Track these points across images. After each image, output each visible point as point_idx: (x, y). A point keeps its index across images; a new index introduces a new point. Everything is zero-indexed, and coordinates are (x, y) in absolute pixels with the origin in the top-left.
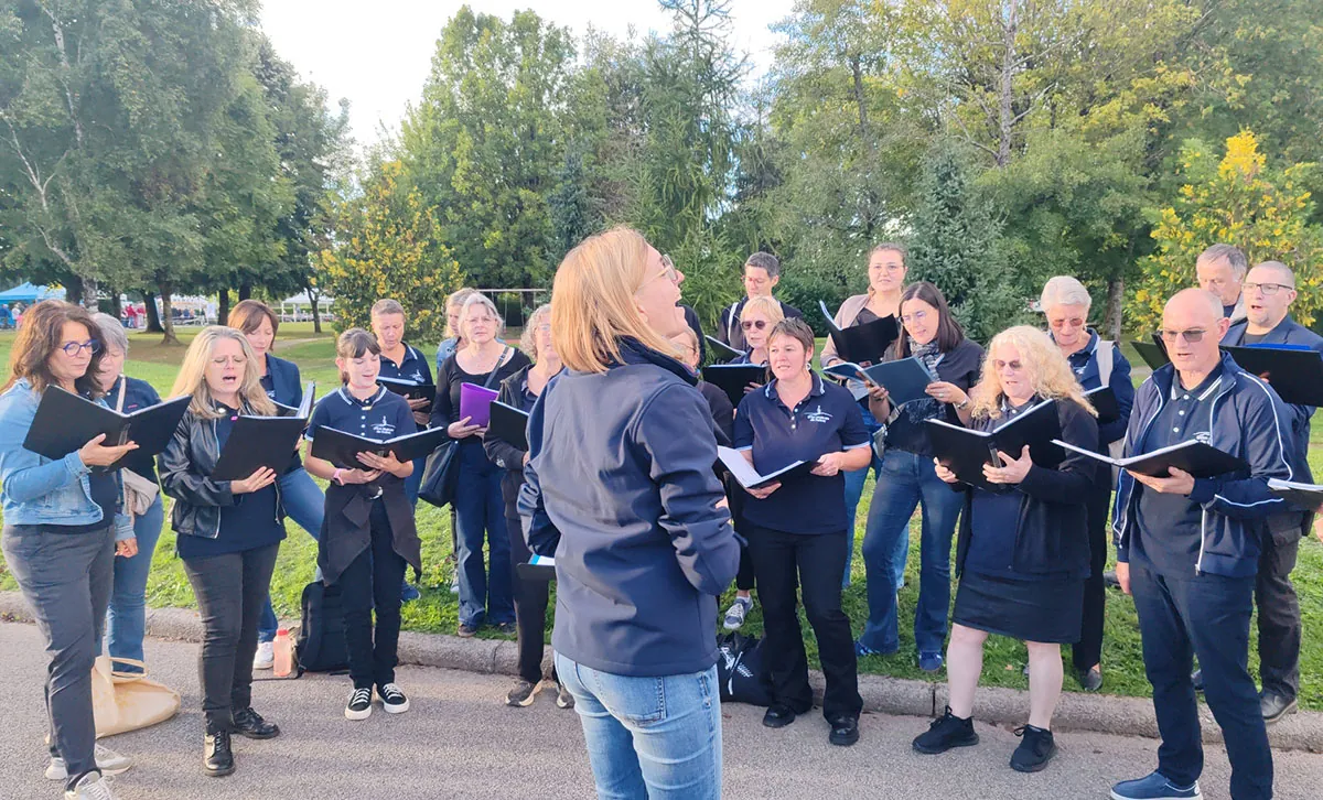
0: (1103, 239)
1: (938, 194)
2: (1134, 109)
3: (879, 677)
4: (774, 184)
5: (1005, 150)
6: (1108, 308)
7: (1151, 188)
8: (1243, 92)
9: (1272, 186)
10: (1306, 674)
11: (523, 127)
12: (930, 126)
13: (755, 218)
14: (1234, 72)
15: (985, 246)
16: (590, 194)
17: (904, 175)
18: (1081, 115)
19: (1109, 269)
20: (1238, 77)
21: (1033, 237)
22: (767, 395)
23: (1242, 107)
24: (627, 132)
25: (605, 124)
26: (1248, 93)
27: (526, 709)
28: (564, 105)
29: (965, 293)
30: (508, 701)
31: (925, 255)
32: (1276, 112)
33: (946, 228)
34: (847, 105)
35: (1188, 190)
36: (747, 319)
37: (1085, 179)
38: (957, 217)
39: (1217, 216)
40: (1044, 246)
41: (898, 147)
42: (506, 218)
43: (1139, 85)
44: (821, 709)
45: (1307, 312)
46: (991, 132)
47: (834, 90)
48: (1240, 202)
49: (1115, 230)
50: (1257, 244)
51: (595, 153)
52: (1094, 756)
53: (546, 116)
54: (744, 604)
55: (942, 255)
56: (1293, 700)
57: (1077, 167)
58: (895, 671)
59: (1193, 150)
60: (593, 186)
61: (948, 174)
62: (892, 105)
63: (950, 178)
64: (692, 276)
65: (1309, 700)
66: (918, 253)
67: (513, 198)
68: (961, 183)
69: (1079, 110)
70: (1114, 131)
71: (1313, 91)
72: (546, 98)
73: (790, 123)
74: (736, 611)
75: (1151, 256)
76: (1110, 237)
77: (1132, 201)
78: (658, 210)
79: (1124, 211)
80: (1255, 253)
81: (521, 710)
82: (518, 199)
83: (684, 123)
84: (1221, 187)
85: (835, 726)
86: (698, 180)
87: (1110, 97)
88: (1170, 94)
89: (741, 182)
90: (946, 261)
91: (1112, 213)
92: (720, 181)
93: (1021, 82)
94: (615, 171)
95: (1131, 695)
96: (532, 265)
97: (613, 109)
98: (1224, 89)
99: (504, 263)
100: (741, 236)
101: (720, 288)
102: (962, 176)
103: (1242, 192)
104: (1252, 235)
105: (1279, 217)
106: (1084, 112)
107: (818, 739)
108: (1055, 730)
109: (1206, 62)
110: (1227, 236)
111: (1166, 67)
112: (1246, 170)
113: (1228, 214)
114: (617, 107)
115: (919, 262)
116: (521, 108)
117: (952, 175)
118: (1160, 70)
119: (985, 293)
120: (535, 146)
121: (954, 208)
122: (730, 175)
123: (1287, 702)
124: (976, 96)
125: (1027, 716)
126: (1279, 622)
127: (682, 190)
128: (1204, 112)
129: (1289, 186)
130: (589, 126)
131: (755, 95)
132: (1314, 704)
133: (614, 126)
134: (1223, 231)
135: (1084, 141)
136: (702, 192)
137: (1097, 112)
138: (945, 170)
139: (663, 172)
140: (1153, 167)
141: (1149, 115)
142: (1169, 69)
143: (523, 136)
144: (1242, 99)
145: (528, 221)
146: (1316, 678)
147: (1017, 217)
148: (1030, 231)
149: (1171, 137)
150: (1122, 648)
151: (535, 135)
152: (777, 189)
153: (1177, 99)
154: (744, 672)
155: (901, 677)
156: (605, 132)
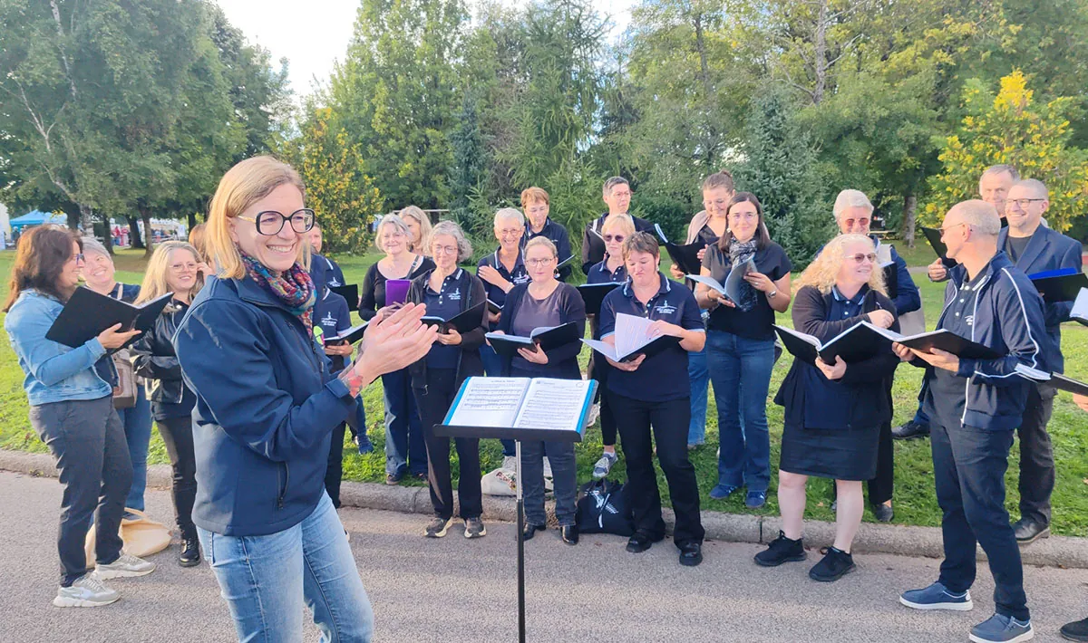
0: (900, 162)
1: (765, 127)
2: (926, 55)
3: (717, 513)
4: (632, 121)
5: (820, 91)
6: (904, 219)
7: (939, 119)
8: (1015, 39)
9: (1037, 116)
10: (1057, 507)
11: (429, 78)
12: (758, 71)
13: (617, 149)
14: (1008, 23)
15: (804, 169)
16: (483, 132)
17: (736, 113)
18: (882, 60)
19: (905, 187)
20: (1011, 27)
21: (842, 161)
23: (1014, 51)
24: (513, 81)
25: (495, 74)
26: (1019, 40)
27: (440, 540)
28: (461, 60)
29: (787, 208)
30: (426, 533)
31: (755, 178)
32: (1042, 55)
33: (772, 155)
34: (691, 56)
35: (968, 121)
36: (608, 233)
37: (885, 114)
38: (780, 146)
39: (993, 142)
40: (852, 169)
41: (732, 90)
42: (416, 153)
43: (930, 35)
44: (672, 538)
45: (1066, 219)
46: (808, 76)
47: (680, 43)
48: (1011, 130)
49: (910, 154)
50: (1025, 164)
51: (487, 98)
52: (887, 572)
53: (447, 69)
54: (610, 458)
55: (769, 176)
56: (1046, 527)
57: (878, 104)
58: (730, 508)
59: (974, 88)
60: (486, 125)
61: (774, 111)
62: (729, 56)
63: (775, 114)
64: (566, 197)
65: (1059, 527)
66: (750, 176)
67: (421, 136)
68: (783, 118)
69: (881, 56)
70: (909, 73)
71: (1073, 37)
72: (446, 54)
73: (645, 71)
74: (603, 463)
75: (938, 175)
76: (906, 160)
77: (924, 130)
78: (538, 144)
79: (917, 139)
81: (437, 540)
82: (425, 136)
83: (559, 73)
84: (996, 118)
85: (684, 551)
86: (570, 119)
87: (906, 45)
88: (956, 41)
89: (605, 120)
90: (771, 182)
91: (907, 141)
92: (588, 120)
93: (832, 34)
94: (503, 113)
95: (917, 525)
96: (437, 190)
97: (501, 62)
98: (1000, 36)
99: (415, 189)
100: (605, 163)
101: (589, 207)
102: (785, 112)
103: (1013, 121)
104: (1021, 157)
105: (1043, 142)
106: (884, 58)
107: (670, 561)
109: (985, 15)
110: (1000, 157)
111: (952, 19)
112: (1017, 103)
113: (1002, 139)
114: (504, 60)
115: (750, 183)
116: (427, 62)
117: (777, 111)
118: (947, 22)
119: (804, 207)
120: (439, 94)
121: (778, 138)
122: (597, 114)
123: (1040, 529)
124: (796, 46)
127: (558, 128)
128: (983, 56)
129: (1051, 116)
130: (482, 76)
131: (616, 49)
132: (1062, 530)
133: (501, 76)
134: (998, 154)
135: (884, 82)
136: (574, 129)
137: (895, 57)
138: (771, 108)
139: (542, 113)
140: (941, 101)
141: (937, 59)
142: (955, 21)
143: (428, 85)
144: (1014, 45)
145: (434, 154)
146: (1065, 510)
147: (829, 145)
148: (840, 156)
149: (956, 77)
150: (910, 489)
151: (438, 84)
152: (634, 126)
153: (962, 45)
154: (612, 510)
155: (735, 513)
156: (494, 81)
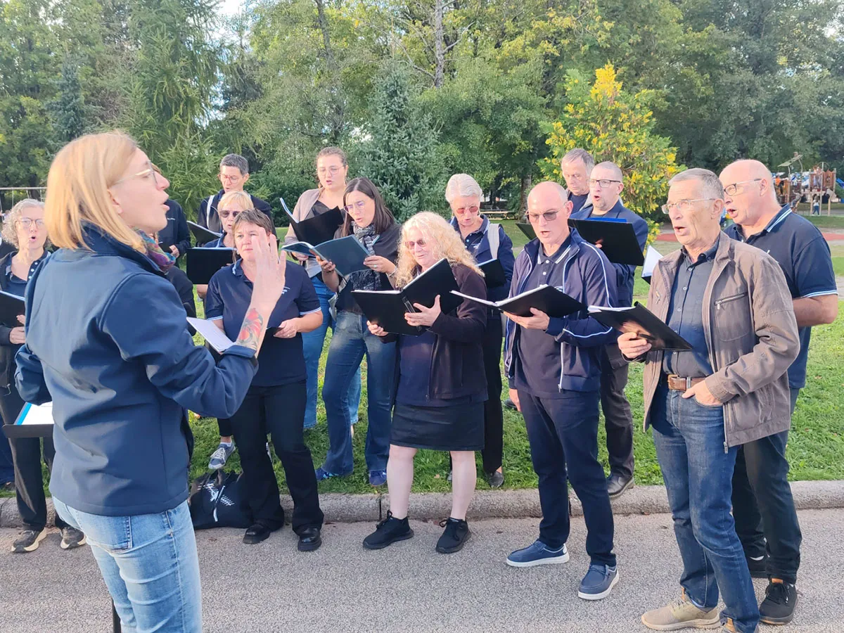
0: (515, 146)
1: (387, 107)
2: (534, 45)
3: (338, 495)
4: (256, 96)
5: (440, 74)
6: (521, 199)
7: (548, 105)
8: (609, 35)
9: (627, 106)
10: (640, 460)
11: (21, 40)
12: (381, 52)
13: (237, 124)
14: (602, 20)
15: (426, 150)
16: (87, 102)
17: (360, 88)
18: (496, 48)
19: (521, 170)
20: (605, 23)
21: (463, 143)
22: (234, 272)
23: (609, 46)
24: (122, 48)
25: (101, 40)
26: (612, 36)
27: (31, 555)
28: (60, 21)
29: (412, 189)
30: (13, 549)
31: (380, 158)
32: (632, 51)
33: (395, 136)
34: (314, 33)
35: (570, 108)
36: (225, 209)
37: (500, 99)
38: (403, 127)
39: (591, 129)
40: (471, 150)
41: (357, 69)
42: (9, 122)
43: (536, 27)
44: (291, 524)
45: (653, 200)
46: (428, 59)
47: (302, 18)
48: (606, 118)
49: (523, 138)
50: (618, 150)
51: (93, 66)
52: (497, 536)
53: (43, 30)
54: (227, 448)
55: (393, 157)
56: (631, 479)
57: (494, 89)
58: (351, 489)
59: (574, 77)
60: (93, 95)
61: (395, 92)
62: (350, 34)
63: (397, 95)
64: (183, 174)
65: (642, 478)
66: (374, 156)
67: (15, 104)
68: (405, 99)
69: (495, 43)
70: (521, 61)
71: (657, 36)
72: (42, 13)
73: (266, 45)
74: (219, 454)
75: (546, 159)
76: (520, 144)
77: (534, 116)
78: (150, 118)
79: (529, 124)
80: (617, 156)
81: (26, 555)
82: (20, 105)
83: (170, 42)
84: (593, 106)
85: (302, 536)
86: (185, 92)
87: (517, 34)
88: (559, 34)
89: (226, 95)
90: (395, 163)
91: (521, 125)
92: (204, 94)
93: (450, 19)
94: (113, 81)
95: (524, 488)
96: (36, 165)
97: (108, 27)
98: (597, 32)
99: (10, 163)
100: (223, 139)
101: (209, 185)
102: (406, 93)
103: (606, 110)
104: (614, 143)
105: (632, 130)
106: (498, 46)
107: (289, 549)
108: (470, 520)
109: (583, 11)
110: (597, 143)
111: (555, 13)
112: (610, 94)
113: (598, 126)
114: (111, 25)
115: (375, 163)
116: (18, 21)
117: (398, 92)
118: (551, 15)
119: (427, 188)
120: (34, 57)
121: (400, 119)
122: (216, 88)
123: (627, 480)
124: (416, 30)
125: (450, 512)
126: (619, 424)
127: (171, 101)
128: (583, 48)
129: (638, 107)
130: (86, 41)
131: (234, 20)
132: (645, 480)
133: (109, 42)
134: (595, 140)
135: (498, 69)
136: (189, 102)
137: (507, 46)
138: (392, 89)
139: (152, 85)
140: (549, 90)
141: (544, 49)
142: (557, 14)
143: (21, 47)
144: (608, 41)
145: (31, 125)
146: (647, 462)
147: (449, 128)
148: (460, 139)
149: (561, 67)
150: (518, 454)
151: (33, 46)
152: (257, 102)
153: (565, 38)
154: (227, 502)
155: (355, 492)
156: (100, 47)
